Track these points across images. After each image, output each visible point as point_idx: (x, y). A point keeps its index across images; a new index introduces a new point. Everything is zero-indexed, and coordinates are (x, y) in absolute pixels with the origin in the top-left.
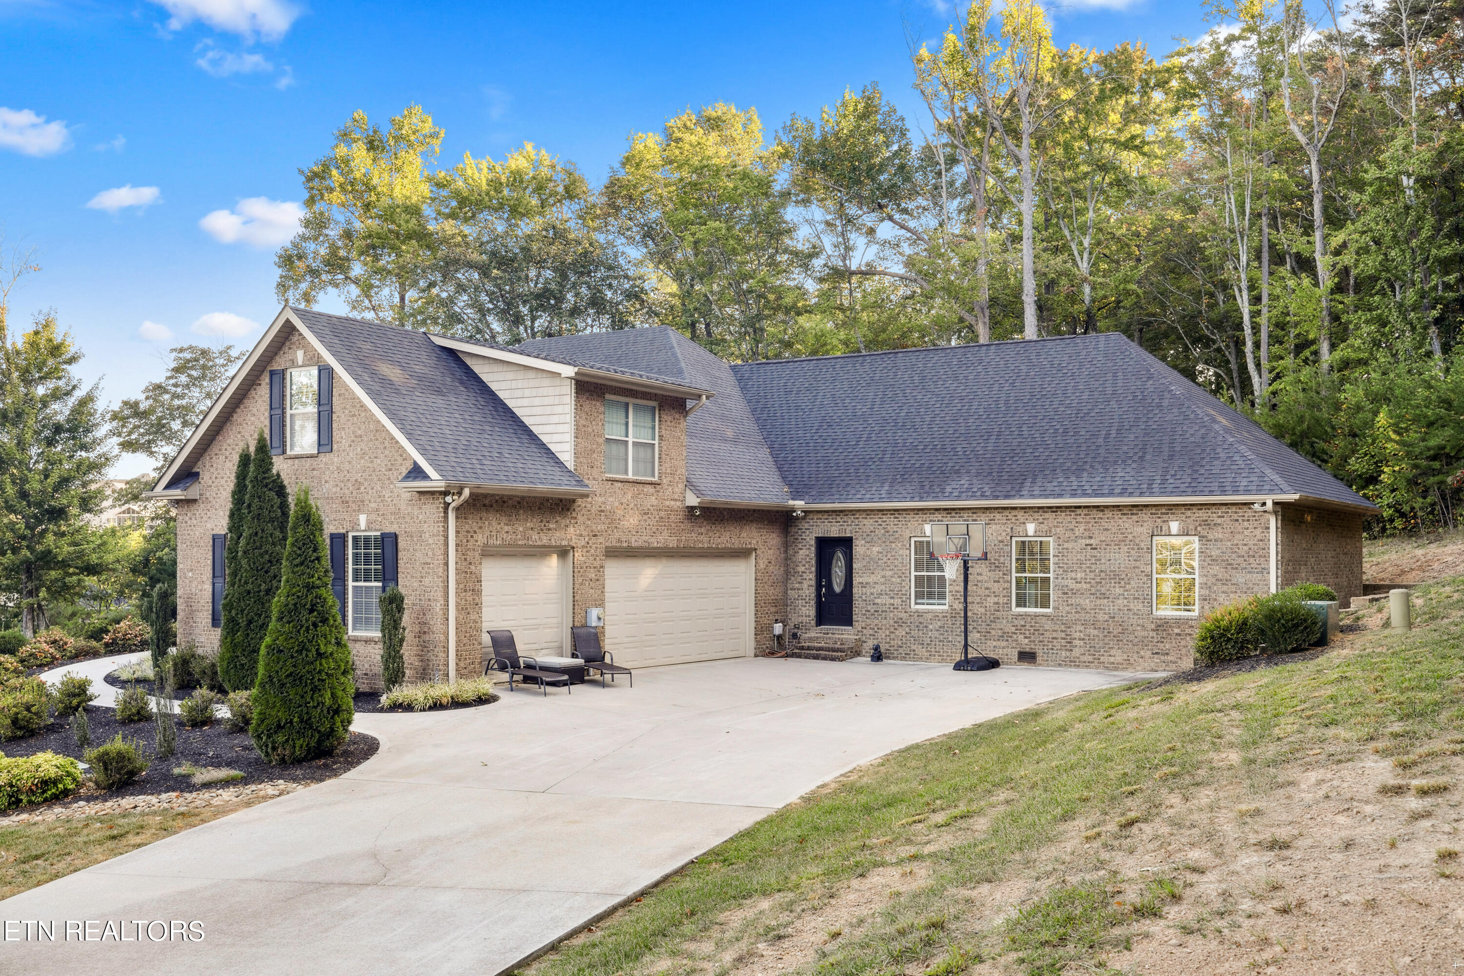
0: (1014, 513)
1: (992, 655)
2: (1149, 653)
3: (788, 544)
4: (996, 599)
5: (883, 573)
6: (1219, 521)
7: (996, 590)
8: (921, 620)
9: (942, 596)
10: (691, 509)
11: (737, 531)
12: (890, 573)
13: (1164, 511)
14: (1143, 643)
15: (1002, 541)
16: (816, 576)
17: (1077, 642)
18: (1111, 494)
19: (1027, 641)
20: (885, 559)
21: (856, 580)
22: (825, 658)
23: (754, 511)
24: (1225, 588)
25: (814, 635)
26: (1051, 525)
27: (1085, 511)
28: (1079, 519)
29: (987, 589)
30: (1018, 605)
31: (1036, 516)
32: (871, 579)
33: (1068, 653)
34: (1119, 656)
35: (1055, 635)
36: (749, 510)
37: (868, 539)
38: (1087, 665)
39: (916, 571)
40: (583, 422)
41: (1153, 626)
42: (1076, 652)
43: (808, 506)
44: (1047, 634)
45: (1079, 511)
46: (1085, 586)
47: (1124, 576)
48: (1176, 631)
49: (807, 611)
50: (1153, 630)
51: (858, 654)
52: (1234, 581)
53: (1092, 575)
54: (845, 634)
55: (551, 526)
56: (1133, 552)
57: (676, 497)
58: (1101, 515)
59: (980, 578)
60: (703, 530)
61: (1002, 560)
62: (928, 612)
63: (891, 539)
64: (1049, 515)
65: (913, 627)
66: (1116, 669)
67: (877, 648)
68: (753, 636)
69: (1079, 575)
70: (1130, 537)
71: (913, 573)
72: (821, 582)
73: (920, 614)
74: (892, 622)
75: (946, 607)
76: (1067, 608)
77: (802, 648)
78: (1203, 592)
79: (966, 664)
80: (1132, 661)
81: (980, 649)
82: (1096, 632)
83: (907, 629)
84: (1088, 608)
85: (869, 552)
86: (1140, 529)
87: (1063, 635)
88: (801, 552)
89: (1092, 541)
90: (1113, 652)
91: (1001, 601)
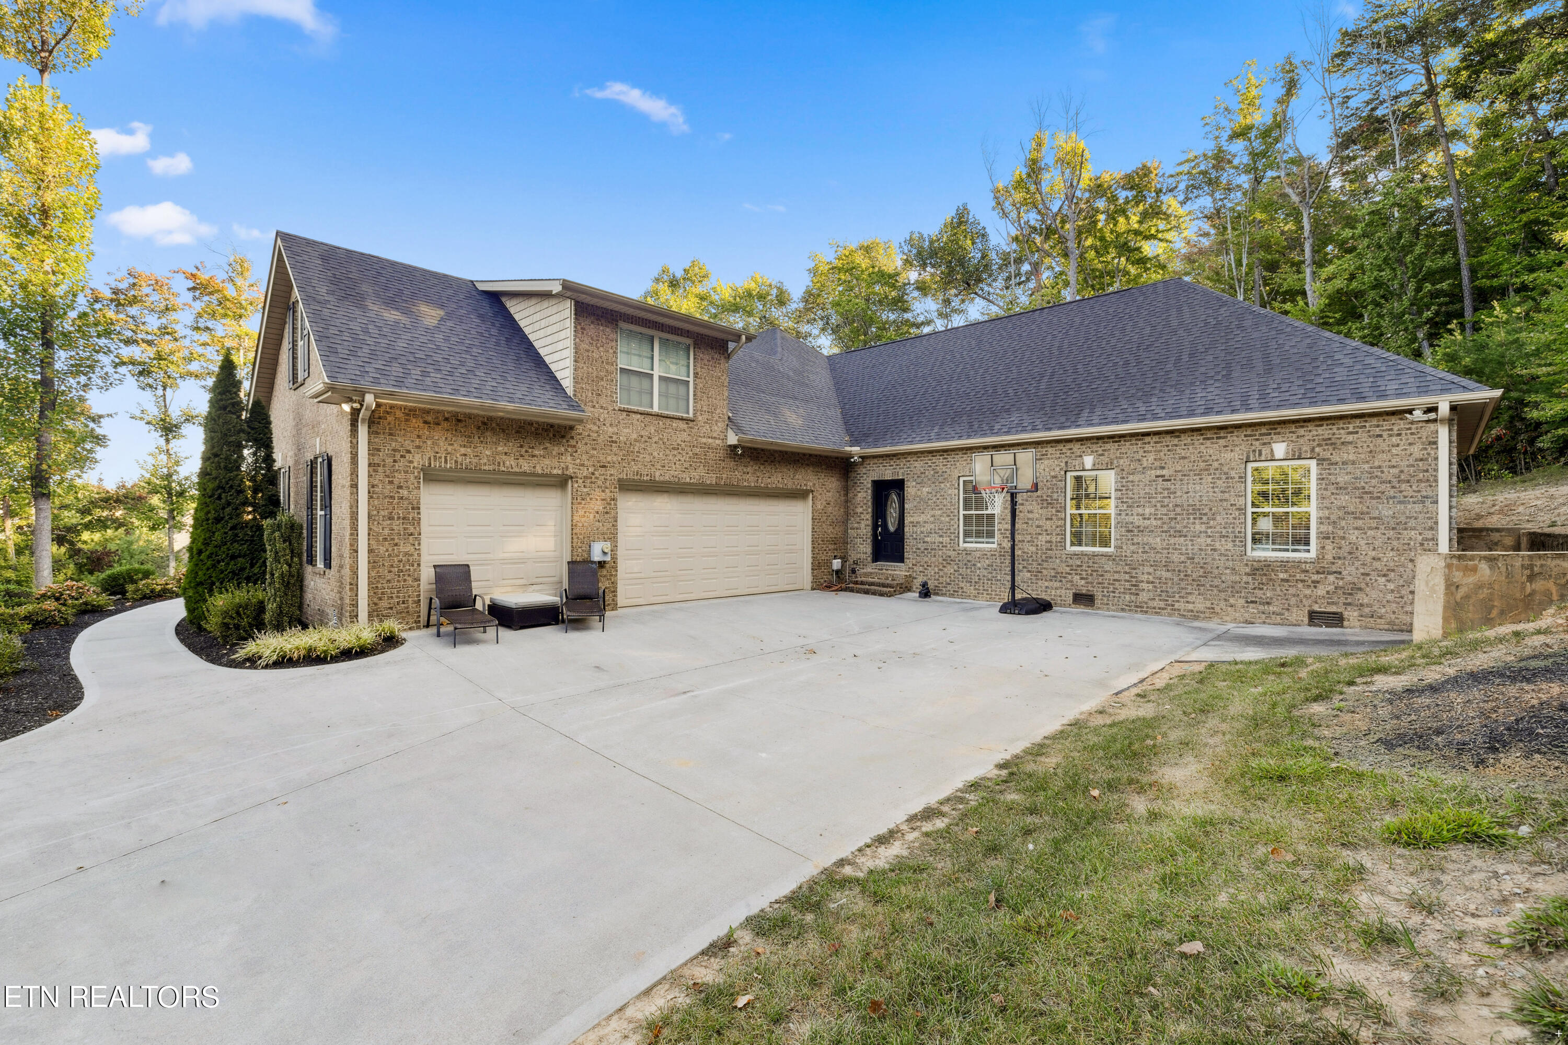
0: (1069, 445)
1: (1044, 596)
2: (1242, 601)
3: (847, 489)
4: (1048, 538)
5: (932, 513)
6: (1350, 438)
7: (1049, 528)
8: (969, 558)
9: (991, 534)
10: (733, 448)
11: (791, 473)
12: (939, 512)
13: (1264, 431)
14: (1234, 589)
15: (1055, 477)
16: (873, 516)
17: (1144, 586)
18: (1191, 414)
19: (1083, 582)
20: (934, 499)
21: (908, 520)
22: (874, 593)
23: (811, 455)
24: (1360, 523)
25: (872, 571)
26: (1112, 456)
27: (1156, 438)
28: (1147, 447)
29: (1038, 527)
30: (1072, 544)
31: (1095, 447)
32: (922, 518)
33: (1133, 598)
34: (1200, 604)
35: (1116, 576)
36: (804, 455)
37: (919, 480)
38: (1158, 612)
39: (965, 509)
40: (584, 346)
41: (1248, 570)
42: (1143, 596)
43: (863, 451)
44: (1107, 576)
45: (1147, 439)
46: (1154, 523)
47: (1206, 510)
48: (1282, 576)
49: (863, 548)
50: (1248, 574)
51: (908, 589)
52: (1375, 513)
53: (1164, 510)
54: (897, 571)
55: (536, 452)
56: (1219, 482)
57: (715, 435)
58: (1176, 441)
59: (1030, 516)
60: (749, 469)
61: (1055, 496)
62: (977, 550)
63: (941, 479)
64: (1110, 446)
65: (961, 563)
66: (1196, 618)
67: (924, 585)
68: (810, 571)
69: (1147, 511)
70: (1216, 465)
71: (962, 512)
72: (877, 522)
73: (968, 552)
74: (940, 560)
75: (995, 546)
76: (1132, 548)
77: (856, 583)
78: (1324, 528)
79: (1013, 607)
80: (1217, 609)
81: (1028, 589)
82: (1169, 575)
83: (956, 567)
84: (1159, 547)
85: (919, 493)
86: (1229, 455)
87: (1127, 577)
88: (859, 495)
89: (1164, 472)
90: (1190, 598)
91: (1054, 540)
